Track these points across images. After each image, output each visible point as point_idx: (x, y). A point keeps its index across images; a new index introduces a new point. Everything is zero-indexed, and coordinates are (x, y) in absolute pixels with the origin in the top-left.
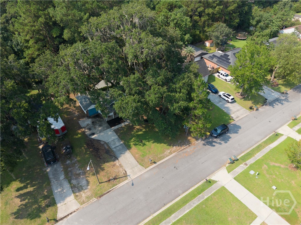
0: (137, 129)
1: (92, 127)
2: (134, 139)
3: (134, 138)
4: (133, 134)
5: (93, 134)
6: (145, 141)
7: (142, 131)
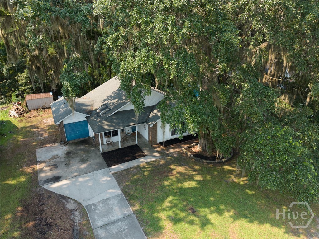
0: (179, 173)
1: (62, 162)
2: (170, 202)
3: (170, 198)
4: (168, 185)
5: (57, 179)
6: (207, 210)
7: (195, 181)
